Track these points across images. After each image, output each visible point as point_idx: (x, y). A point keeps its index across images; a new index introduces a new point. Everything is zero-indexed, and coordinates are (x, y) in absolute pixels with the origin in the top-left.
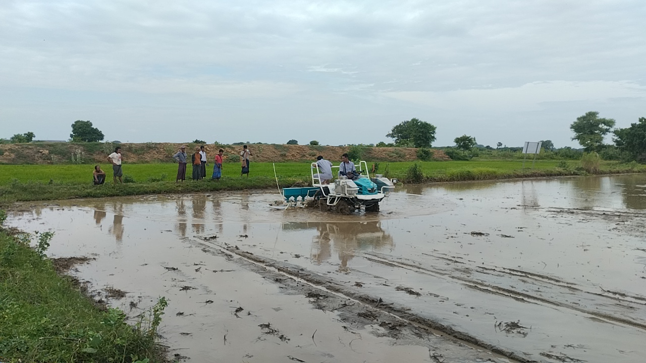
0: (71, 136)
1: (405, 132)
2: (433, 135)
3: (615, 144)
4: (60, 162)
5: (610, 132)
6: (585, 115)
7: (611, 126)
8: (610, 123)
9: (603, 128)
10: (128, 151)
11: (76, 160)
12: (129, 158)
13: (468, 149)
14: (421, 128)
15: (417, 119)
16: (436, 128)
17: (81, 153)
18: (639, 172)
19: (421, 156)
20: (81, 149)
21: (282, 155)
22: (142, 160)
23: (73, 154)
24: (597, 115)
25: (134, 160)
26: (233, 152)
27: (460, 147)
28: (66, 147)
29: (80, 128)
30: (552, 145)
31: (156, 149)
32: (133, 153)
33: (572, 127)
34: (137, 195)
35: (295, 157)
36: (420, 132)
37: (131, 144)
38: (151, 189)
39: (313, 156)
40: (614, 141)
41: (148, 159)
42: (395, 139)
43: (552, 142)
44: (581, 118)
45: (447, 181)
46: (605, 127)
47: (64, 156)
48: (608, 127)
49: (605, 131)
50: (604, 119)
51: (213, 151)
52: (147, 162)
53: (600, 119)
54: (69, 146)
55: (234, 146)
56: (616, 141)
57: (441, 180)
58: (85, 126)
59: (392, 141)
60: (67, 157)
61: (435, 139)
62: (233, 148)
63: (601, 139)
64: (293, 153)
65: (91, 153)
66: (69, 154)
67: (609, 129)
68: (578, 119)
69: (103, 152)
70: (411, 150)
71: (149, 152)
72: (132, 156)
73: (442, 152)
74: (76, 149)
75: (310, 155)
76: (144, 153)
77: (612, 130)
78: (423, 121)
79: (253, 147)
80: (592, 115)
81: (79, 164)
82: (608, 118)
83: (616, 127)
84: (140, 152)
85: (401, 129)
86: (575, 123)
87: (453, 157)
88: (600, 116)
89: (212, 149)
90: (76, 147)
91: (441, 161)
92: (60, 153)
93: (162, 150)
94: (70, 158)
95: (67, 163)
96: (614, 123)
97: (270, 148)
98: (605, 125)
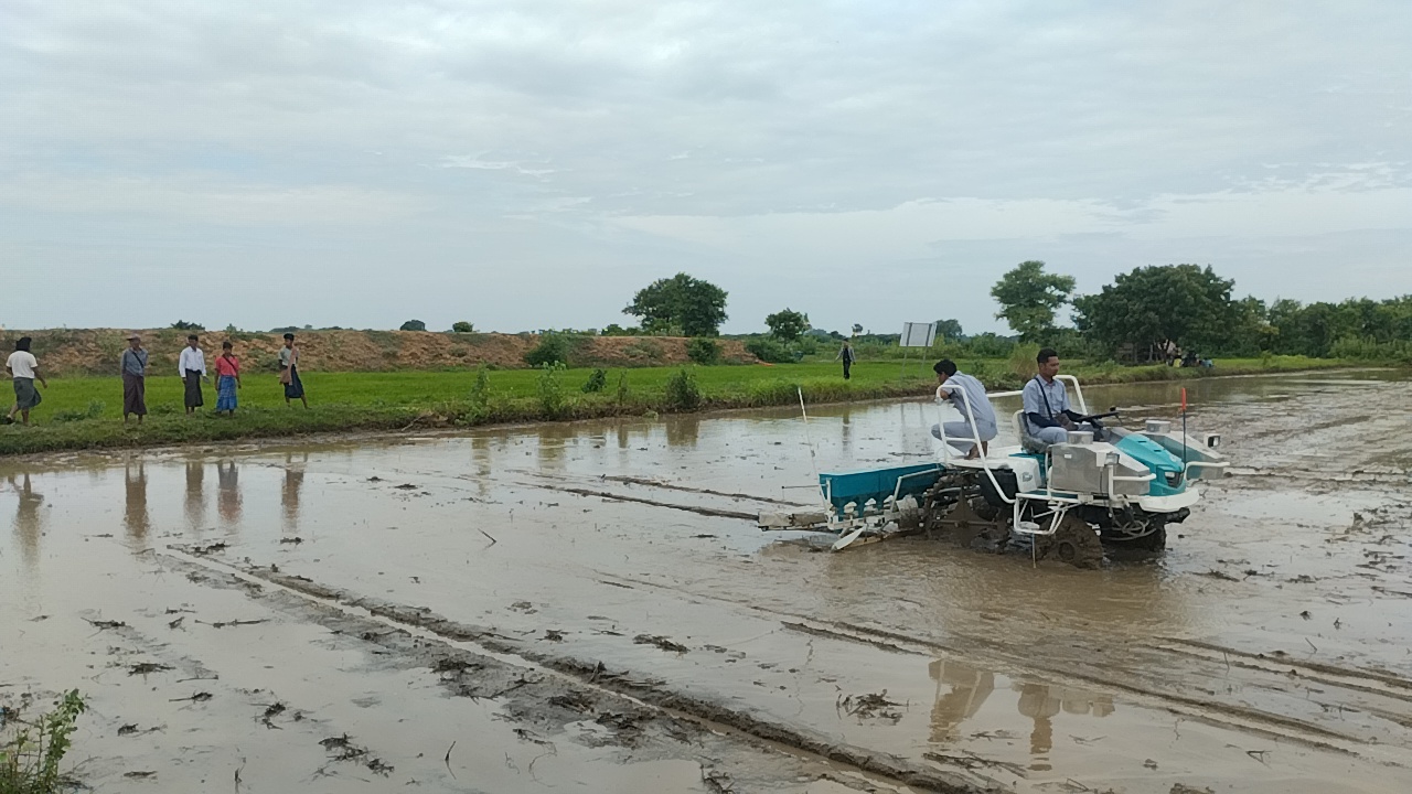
1: (661, 303)
2: (720, 309)
3: (1076, 326)
5: (1065, 302)
6: (1018, 268)
7: (1068, 291)
8: (1065, 284)
9: (1053, 293)
13: (793, 339)
14: (697, 294)
15: (686, 274)
16: (726, 294)
18: (1121, 381)
19: (697, 353)
21: (387, 355)
24: (1042, 269)
26: (270, 349)
27: (778, 333)
30: (960, 329)
31: (77, 344)
33: (995, 292)
34: (24, 453)
35: (419, 358)
36: (693, 303)
38: (62, 439)
39: (460, 356)
40: (1074, 321)
42: (640, 318)
43: (959, 323)
44: (1012, 274)
45: (750, 406)
46: (1057, 293)
48: (1062, 293)
49: (1058, 301)
50: (1054, 277)
52: (54, 375)
53: (1048, 276)
56: (1078, 321)
57: (736, 404)
59: (635, 321)
61: (727, 317)
62: (269, 339)
63: (1051, 316)
64: (414, 350)
67: (1064, 296)
68: (1006, 276)
70: (675, 342)
71: (57, 352)
73: (740, 347)
75: (453, 355)
77: (1070, 297)
78: (700, 279)
79: (318, 337)
80: (1031, 267)
82: (1061, 274)
83: (1078, 293)
85: (654, 296)
86: (1000, 284)
87: (764, 356)
88: (1047, 271)
91: (739, 364)
93: (91, 345)
96: (1073, 283)
97: (358, 340)
98: (1056, 288)
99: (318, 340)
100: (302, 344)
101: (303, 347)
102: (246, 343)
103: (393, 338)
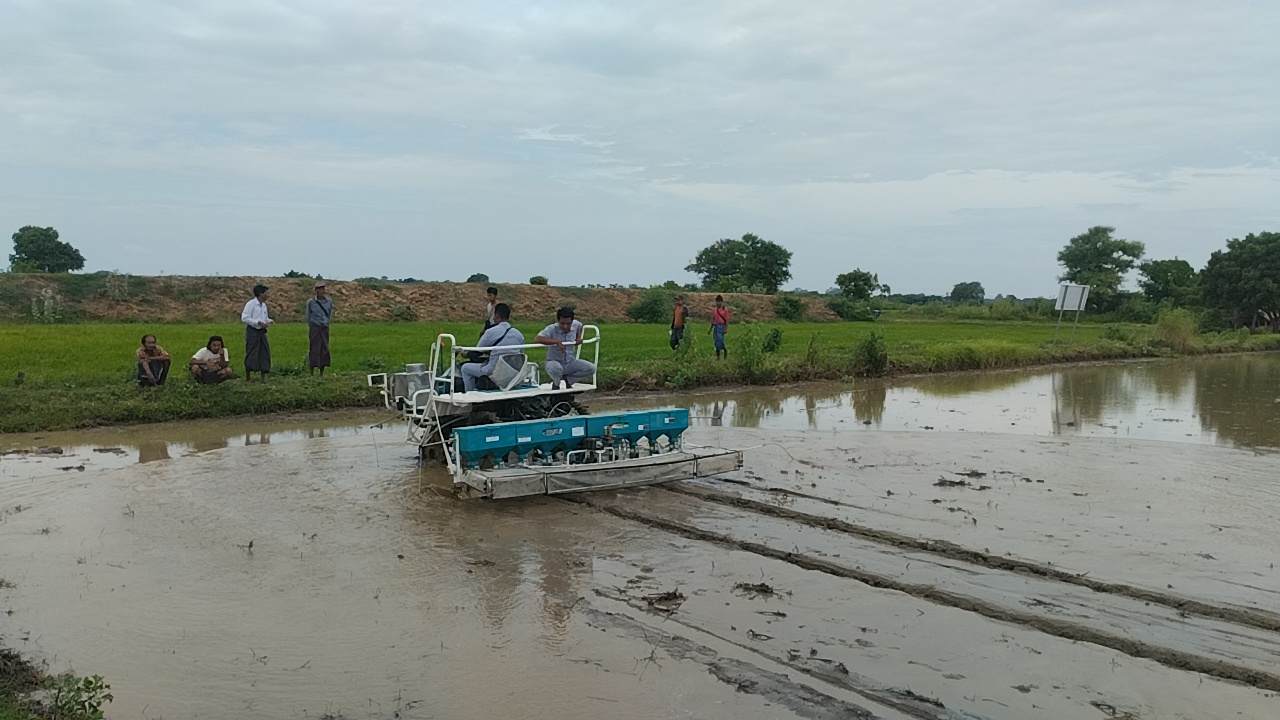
0: (12, 258)
1: (722, 262)
2: (784, 269)
3: (1141, 290)
4: (7, 318)
5: (1133, 267)
6: (1086, 232)
7: (1137, 256)
8: (1134, 250)
9: (1122, 258)
10: (163, 295)
11: (42, 313)
12: (167, 311)
13: (861, 298)
14: (763, 254)
15: (753, 235)
16: (791, 254)
17: (53, 298)
19: (784, 311)
20: (53, 289)
22: (196, 314)
23: (35, 299)
24: (1111, 234)
25: (179, 315)
26: (398, 299)
27: (847, 292)
28: (16, 283)
29: (32, 242)
30: (982, 291)
31: (228, 290)
32: (176, 299)
33: (1062, 257)
36: (760, 261)
37: (170, 277)
40: (1141, 286)
41: (211, 313)
42: (702, 275)
43: (982, 286)
44: (1081, 238)
45: (930, 370)
46: (1125, 258)
47: (13, 304)
48: (1131, 258)
49: (1125, 266)
50: (1123, 242)
51: (354, 296)
52: (209, 320)
53: (1116, 242)
55: (399, 286)
56: (1146, 286)
57: (918, 369)
58: (43, 237)
59: (697, 279)
60: (20, 306)
61: (790, 276)
62: (396, 290)
63: (1119, 280)
65: (77, 298)
66: (24, 300)
67: (1132, 261)
68: (1073, 241)
69: (103, 295)
70: (761, 299)
71: (210, 298)
72: (173, 305)
73: (819, 305)
74: (41, 287)
76: (200, 299)
77: (1137, 262)
78: (767, 240)
80: (1099, 233)
81: (49, 323)
82: (1129, 240)
83: (1147, 258)
84: (192, 297)
85: (715, 255)
86: (1068, 248)
87: (844, 314)
88: (1115, 236)
89: (353, 293)
90: (41, 282)
91: (823, 322)
93: (241, 292)
94: (28, 310)
95: (21, 321)
96: (1143, 249)
97: (477, 292)
98: (1125, 253)
99: (441, 292)
100: (427, 295)
101: (427, 297)
102: (378, 293)
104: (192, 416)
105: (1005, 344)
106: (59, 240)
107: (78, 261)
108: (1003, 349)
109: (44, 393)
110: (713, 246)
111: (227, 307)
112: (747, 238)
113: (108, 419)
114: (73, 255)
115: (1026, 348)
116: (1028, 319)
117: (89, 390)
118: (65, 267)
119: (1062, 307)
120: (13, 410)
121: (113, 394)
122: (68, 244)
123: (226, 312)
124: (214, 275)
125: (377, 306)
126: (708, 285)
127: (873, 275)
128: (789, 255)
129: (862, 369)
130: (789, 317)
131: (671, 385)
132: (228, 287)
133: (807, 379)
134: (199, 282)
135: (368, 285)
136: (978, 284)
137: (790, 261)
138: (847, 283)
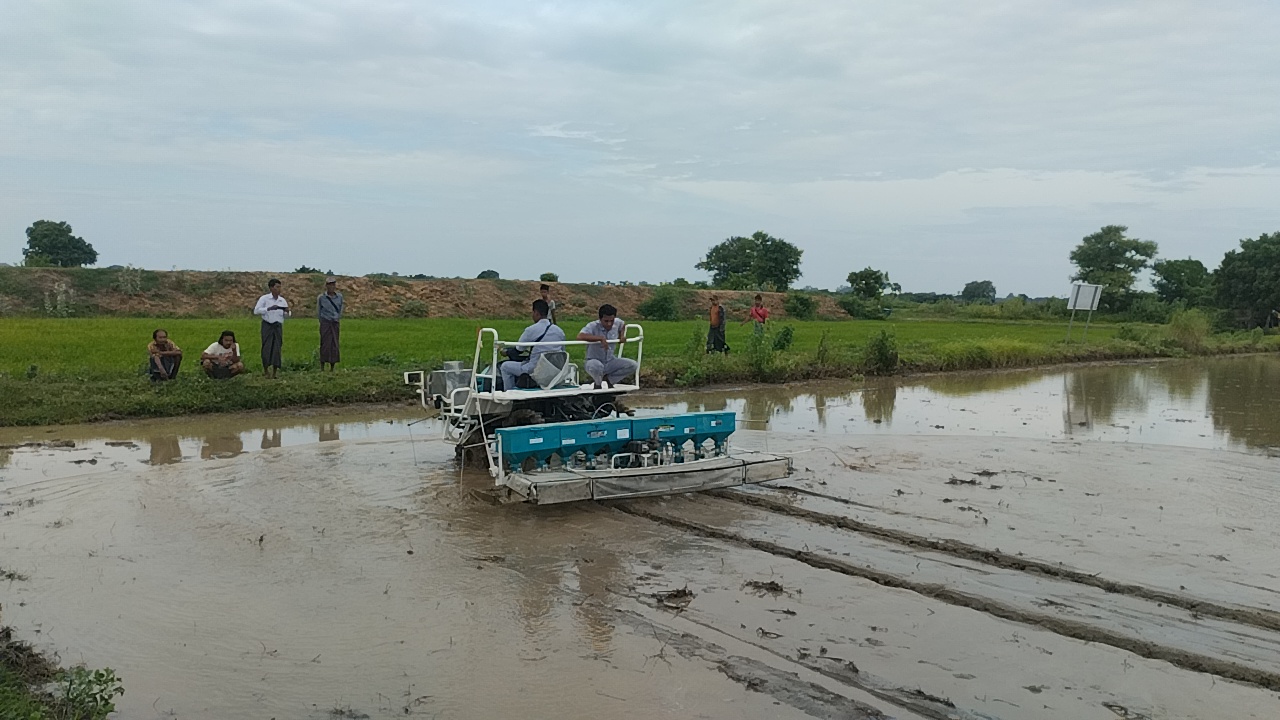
0: (25, 252)
1: (733, 260)
2: (795, 267)
3: (1154, 290)
4: (18, 312)
5: (1145, 267)
6: (1099, 231)
7: (1150, 256)
8: (1147, 249)
9: (1134, 258)
10: (175, 289)
11: (55, 307)
12: (179, 306)
14: (774, 252)
15: (764, 233)
16: (801, 252)
17: (66, 292)
19: (795, 309)
20: (66, 283)
21: (514, 304)
22: (208, 309)
23: (48, 293)
24: (1123, 233)
25: (191, 310)
26: (409, 295)
27: (859, 291)
28: (29, 277)
29: (46, 236)
30: (994, 290)
31: (240, 286)
32: (187, 294)
33: (1075, 256)
36: (771, 259)
37: (182, 272)
39: (581, 306)
40: (1154, 285)
41: (222, 308)
42: (712, 273)
43: (994, 285)
44: (1093, 237)
45: (941, 369)
46: (1138, 257)
47: (26, 298)
48: (1143, 258)
49: (1137, 266)
50: (1136, 241)
51: (365, 292)
52: (221, 315)
53: (1129, 241)
54: (36, 276)
55: (410, 282)
56: (1159, 285)
57: (929, 368)
58: (57, 232)
60: (32, 300)
61: (801, 274)
63: (1132, 280)
65: (89, 292)
66: (37, 294)
67: (1145, 261)
68: (1086, 240)
69: (116, 289)
70: (772, 297)
71: (222, 293)
72: (185, 300)
73: (830, 303)
74: (54, 281)
75: (574, 305)
76: (211, 294)
77: (1150, 262)
78: (777, 238)
79: (451, 285)
80: (1111, 232)
81: (62, 317)
82: (1142, 240)
83: (1160, 258)
84: (203, 291)
85: (726, 252)
86: (1080, 247)
87: (855, 312)
88: (1128, 236)
89: (364, 288)
90: (54, 276)
91: (833, 320)
92: (15, 291)
93: (251, 287)
94: (41, 304)
95: (34, 315)
96: (1156, 248)
97: (487, 288)
98: (1137, 253)
99: (450, 288)
100: (437, 291)
101: (438, 293)
102: (388, 289)
103: (518, 287)
104: (204, 411)
105: (1017, 344)
106: (71, 234)
107: (91, 256)
108: (1014, 348)
109: (56, 386)
110: (724, 244)
111: (239, 302)
112: (758, 235)
113: (120, 413)
114: (86, 249)
115: (1036, 347)
116: (1039, 319)
117: (101, 384)
118: (78, 262)
119: (1075, 306)
120: (27, 403)
121: (125, 388)
122: (80, 238)
123: (238, 307)
124: (226, 270)
125: (387, 302)
126: (718, 282)
127: (884, 273)
128: (799, 253)
129: (872, 367)
130: (800, 316)
131: (681, 382)
132: (240, 283)
133: (817, 377)
134: (210, 277)
135: (379, 281)
136: (989, 283)
137: (801, 259)
138: (858, 281)
